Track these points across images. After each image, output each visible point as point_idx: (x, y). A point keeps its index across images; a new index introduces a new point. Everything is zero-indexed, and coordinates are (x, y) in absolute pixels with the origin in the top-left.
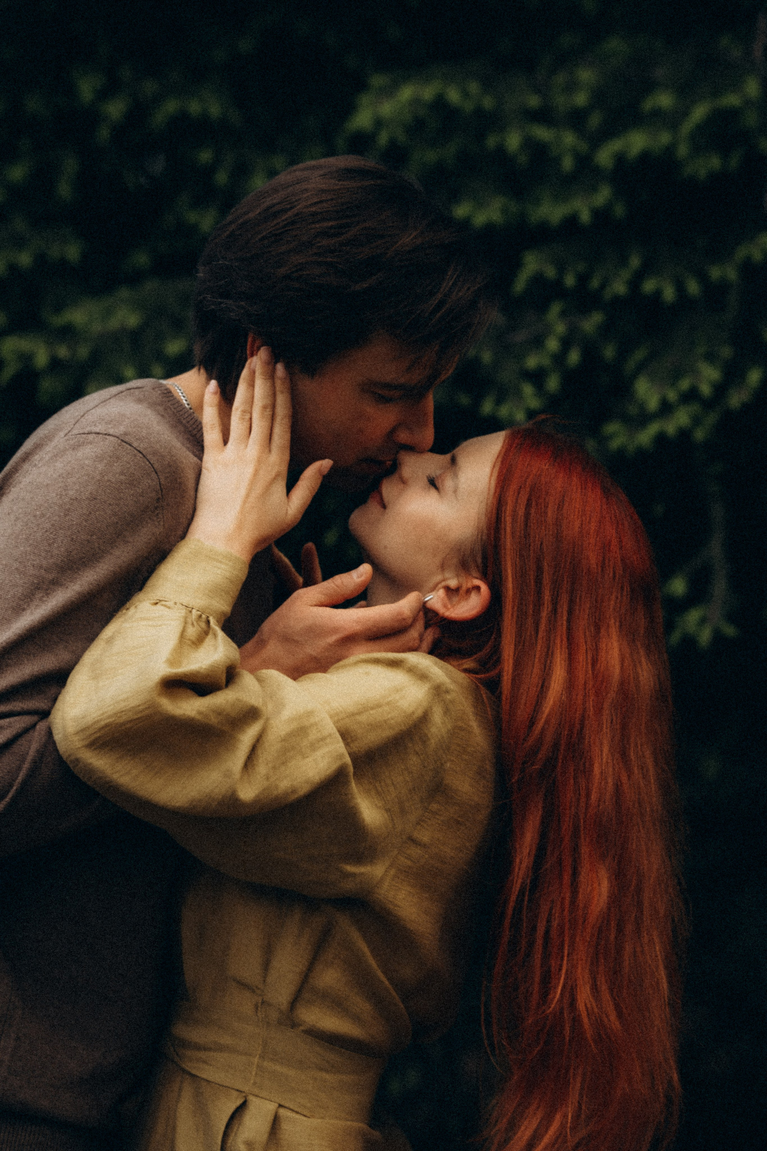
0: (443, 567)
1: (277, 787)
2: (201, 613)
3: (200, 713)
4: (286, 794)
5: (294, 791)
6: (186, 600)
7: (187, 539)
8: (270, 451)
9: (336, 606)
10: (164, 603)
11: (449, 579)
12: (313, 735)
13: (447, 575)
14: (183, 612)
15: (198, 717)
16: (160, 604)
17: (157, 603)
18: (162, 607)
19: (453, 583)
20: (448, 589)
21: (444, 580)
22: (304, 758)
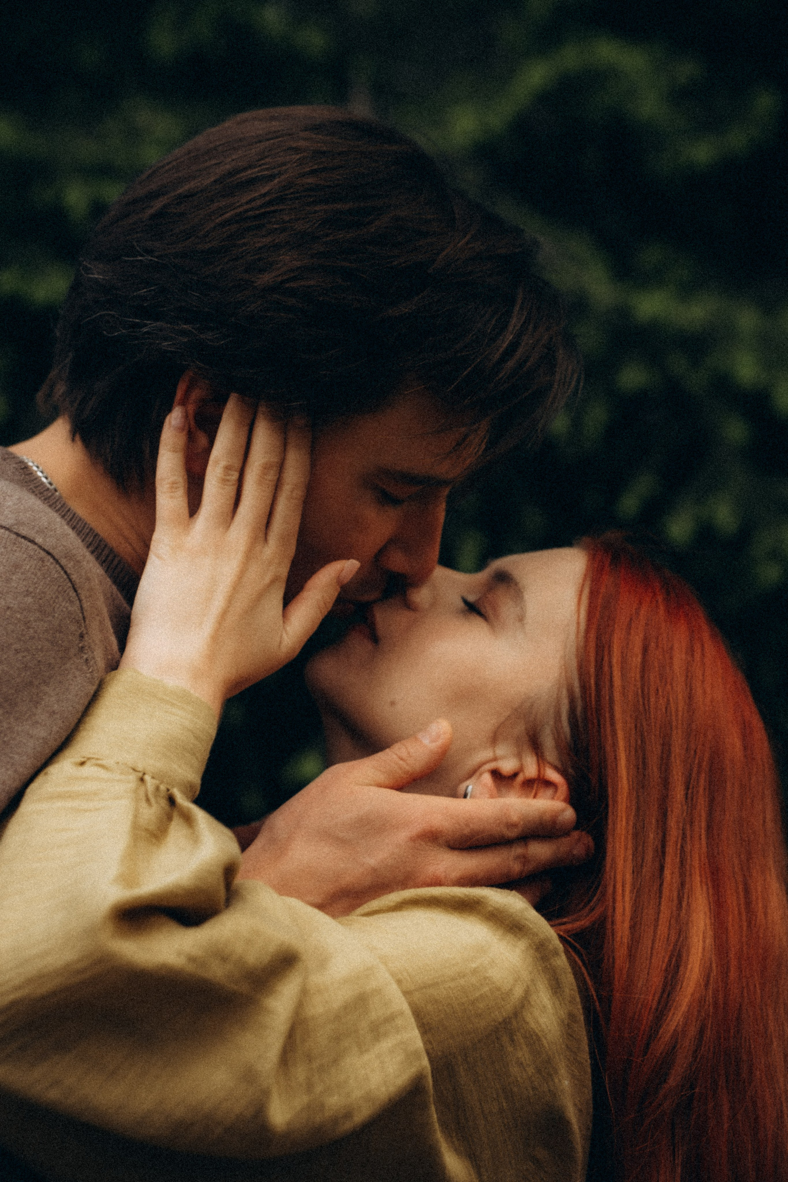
0: (494, 739)
1: (322, 1106)
2: (158, 782)
3: (192, 959)
4: (335, 1121)
5: (348, 1115)
6: (130, 758)
7: (120, 670)
8: (266, 539)
9: (401, 787)
10: (94, 761)
11: (503, 758)
12: (376, 1013)
13: (501, 750)
14: (133, 778)
15: (190, 968)
16: (88, 764)
17: (82, 764)
18: (96, 769)
19: (508, 766)
20: (496, 774)
21: (495, 759)
22: (362, 1052)
